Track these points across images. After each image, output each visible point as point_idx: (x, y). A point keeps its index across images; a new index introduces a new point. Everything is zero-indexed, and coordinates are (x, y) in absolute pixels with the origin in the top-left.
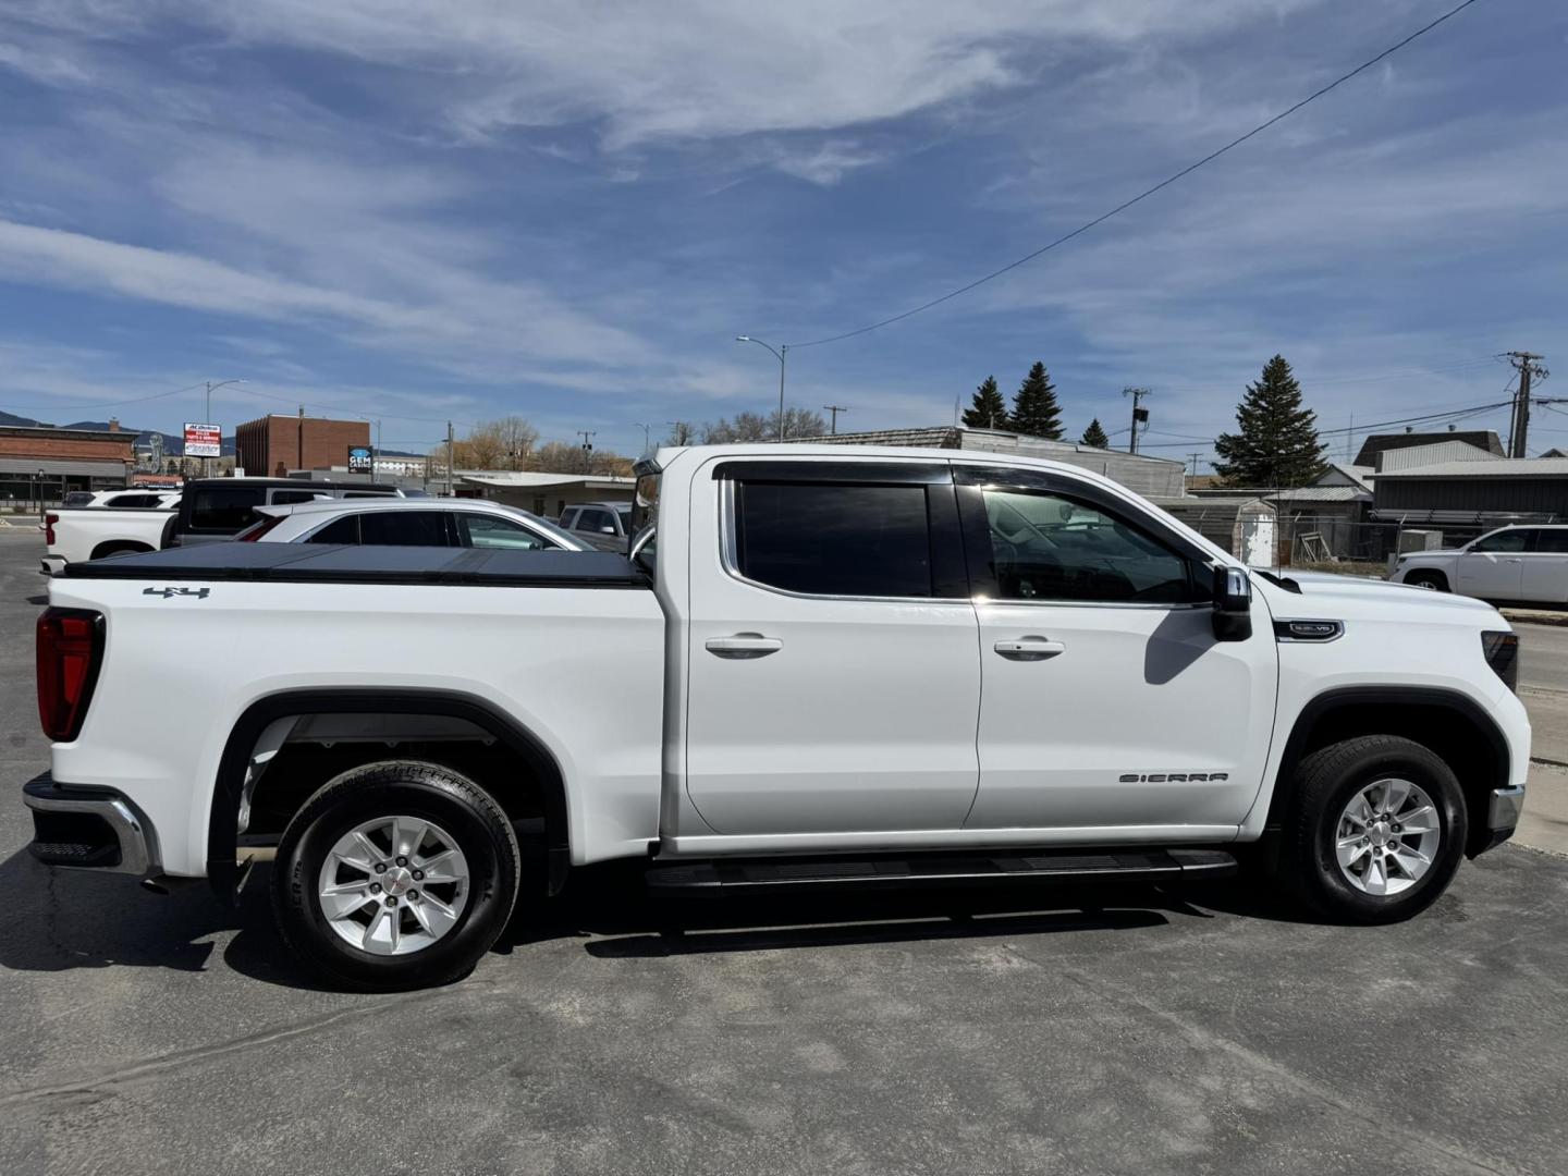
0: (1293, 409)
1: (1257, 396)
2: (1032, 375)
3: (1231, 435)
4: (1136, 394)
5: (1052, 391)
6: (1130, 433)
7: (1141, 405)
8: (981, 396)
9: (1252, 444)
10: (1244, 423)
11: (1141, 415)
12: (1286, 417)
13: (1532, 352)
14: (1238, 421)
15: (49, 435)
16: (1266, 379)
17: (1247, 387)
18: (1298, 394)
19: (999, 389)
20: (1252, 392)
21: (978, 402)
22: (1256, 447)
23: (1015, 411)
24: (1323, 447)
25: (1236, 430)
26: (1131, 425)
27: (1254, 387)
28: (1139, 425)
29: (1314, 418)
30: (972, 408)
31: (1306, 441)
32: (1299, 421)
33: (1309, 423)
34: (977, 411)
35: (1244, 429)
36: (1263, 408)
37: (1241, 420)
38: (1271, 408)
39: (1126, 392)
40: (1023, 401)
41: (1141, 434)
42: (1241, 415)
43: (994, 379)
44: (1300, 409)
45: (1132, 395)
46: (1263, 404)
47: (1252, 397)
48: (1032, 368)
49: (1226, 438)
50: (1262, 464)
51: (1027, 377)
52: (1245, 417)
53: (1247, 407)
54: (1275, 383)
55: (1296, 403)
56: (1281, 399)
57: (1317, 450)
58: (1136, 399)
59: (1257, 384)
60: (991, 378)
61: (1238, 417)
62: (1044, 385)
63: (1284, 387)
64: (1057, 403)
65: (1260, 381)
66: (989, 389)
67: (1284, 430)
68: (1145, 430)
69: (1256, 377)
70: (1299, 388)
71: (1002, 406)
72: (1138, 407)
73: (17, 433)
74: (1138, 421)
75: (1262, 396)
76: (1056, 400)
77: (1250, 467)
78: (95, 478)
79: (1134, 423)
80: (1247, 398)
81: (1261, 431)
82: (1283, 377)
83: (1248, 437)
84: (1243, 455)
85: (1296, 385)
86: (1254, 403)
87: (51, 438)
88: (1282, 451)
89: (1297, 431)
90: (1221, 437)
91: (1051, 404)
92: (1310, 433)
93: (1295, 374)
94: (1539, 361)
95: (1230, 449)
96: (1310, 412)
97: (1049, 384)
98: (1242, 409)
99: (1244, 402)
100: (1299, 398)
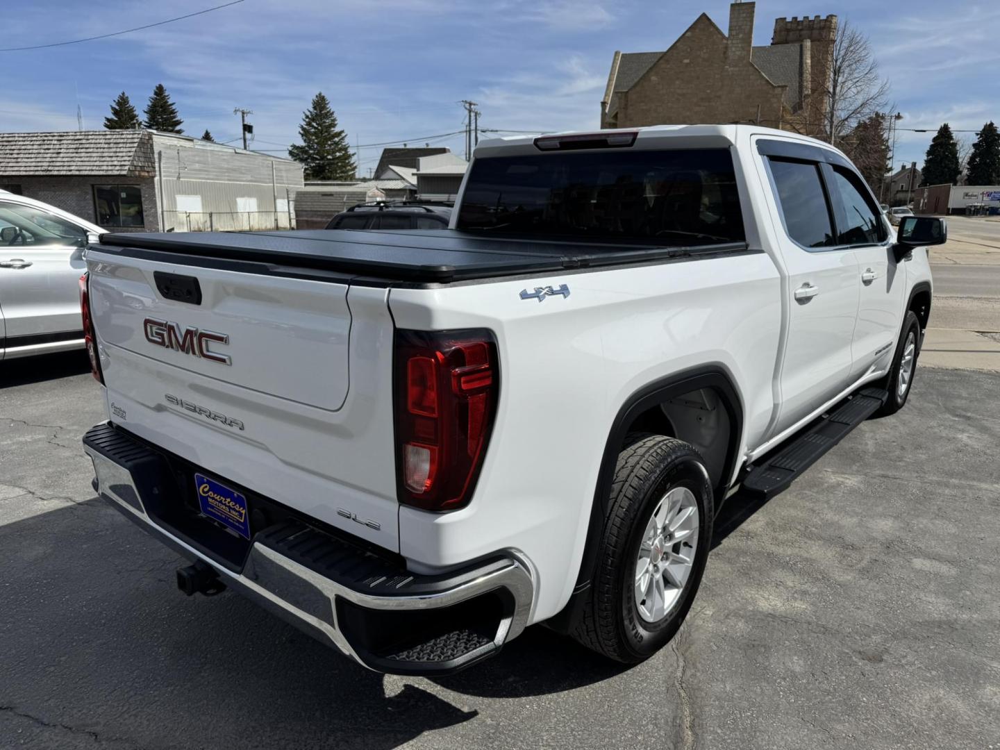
0: (332, 129)
1: (311, 120)
2: (156, 93)
3: (297, 145)
4: (243, 113)
5: (174, 107)
6: (242, 141)
7: (248, 122)
8: (117, 108)
9: (311, 152)
10: (304, 138)
11: (248, 129)
12: (329, 134)
13: (473, 102)
14: (300, 136)
16: (315, 108)
17: (304, 113)
18: (334, 120)
19: (132, 103)
20: (307, 117)
21: (116, 112)
22: (314, 154)
23: (147, 120)
24: (353, 155)
25: (300, 142)
26: (242, 136)
27: (308, 114)
28: (248, 135)
29: (346, 136)
30: (111, 116)
31: (343, 150)
32: (337, 137)
33: (343, 139)
34: (116, 119)
35: (305, 141)
36: (315, 128)
37: (302, 135)
38: (320, 128)
39: (236, 111)
40: (151, 113)
41: (250, 142)
42: (302, 132)
43: (126, 95)
44: (337, 129)
45: (240, 114)
46: (315, 124)
47: (307, 120)
48: (155, 89)
49: (294, 147)
50: (318, 165)
51: (152, 95)
52: (305, 133)
53: (305, 126)
54: (321, 111)
55: (334, 126)
56: (325, 122)
57: (350, 156)
58: (243, 117)
59: (309, 111)
60: (123, 94)
61: (300, 133)
62: (167, 102)
63: (326, 114)
64: (179, 117)
65: (312, 110)
66: (123, 101)
67: (329, 143)
68: (252, 139)
69: (309, 107)
70: (335, 115)
71: (135, 116)
72: (245, 123)
74: (246, 133)
75: (313, 120)
76: (178, 114)
77: (311, 167)
79: (244, 134)
80: (304, 120)
81: (316, 143)
82: (324, 108)
83: (308, 146)
84: (306, 159)
85: (333, 113)
86: (309, 124)
88: (329, 157)
89: (337, 144)
90: (292, 146)
91: (175, 117)
92: (345, 145)
93: (332, 107)
94: (475, 107)
95: (298, 155)
96: (342, 132)
97: (170, 102)
98: (303, 129)
99: (303, 123)
100: (336, 122)
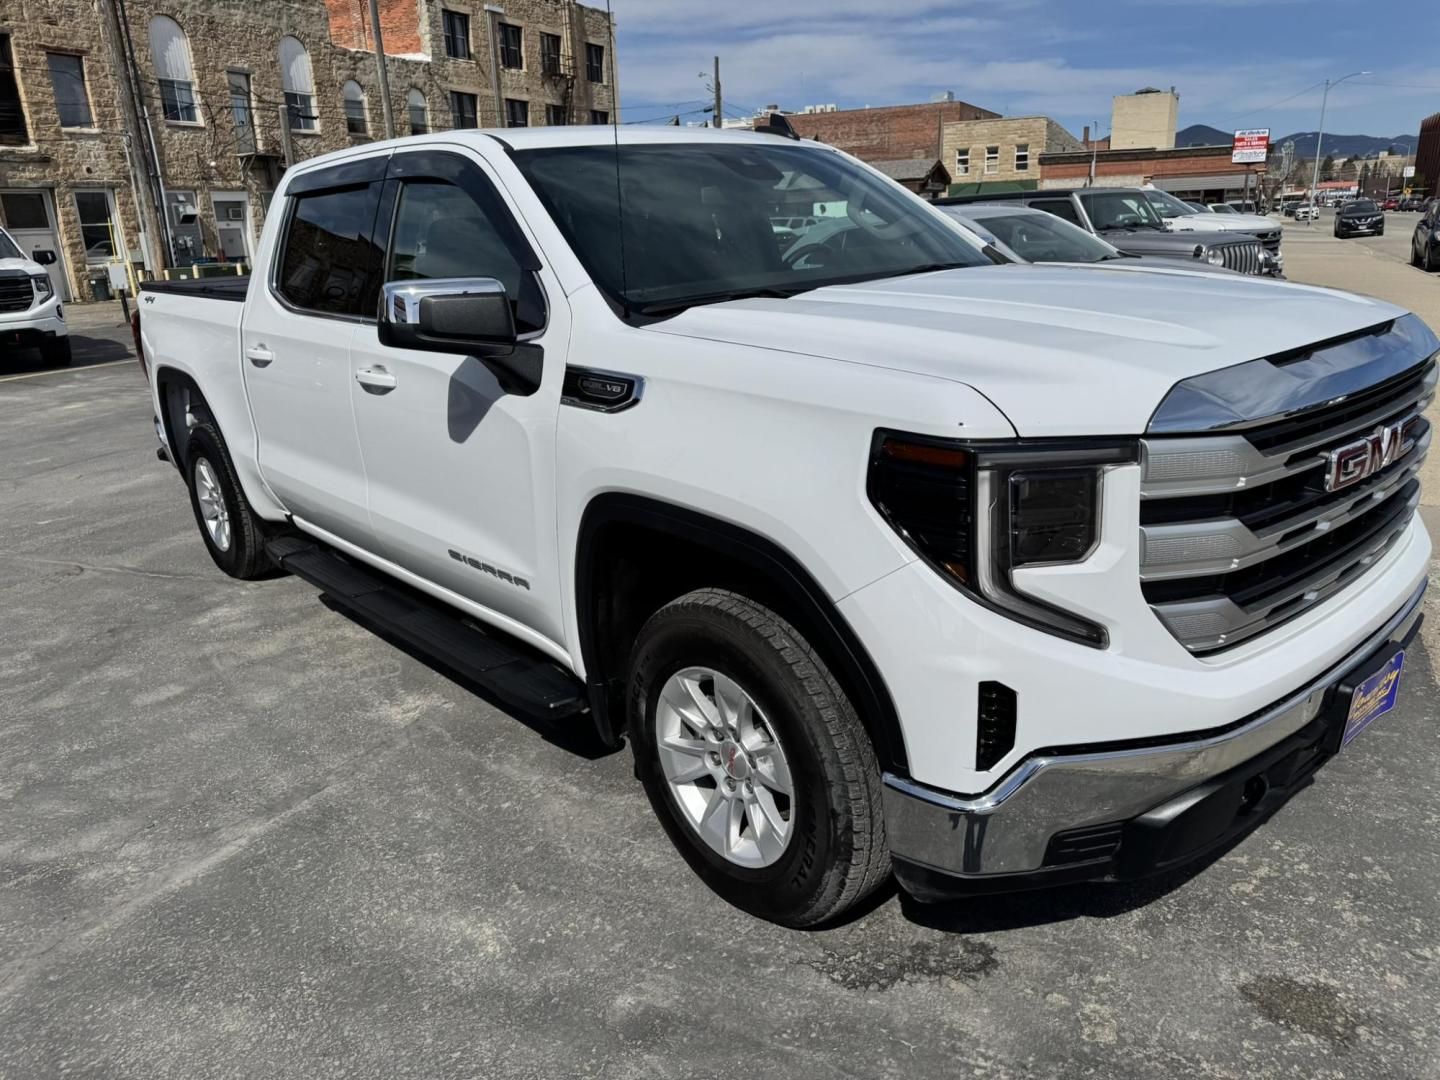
15: (1195, 153)
73: (1169, 155)
78: (1229, 191)
87: (1196, 156)
